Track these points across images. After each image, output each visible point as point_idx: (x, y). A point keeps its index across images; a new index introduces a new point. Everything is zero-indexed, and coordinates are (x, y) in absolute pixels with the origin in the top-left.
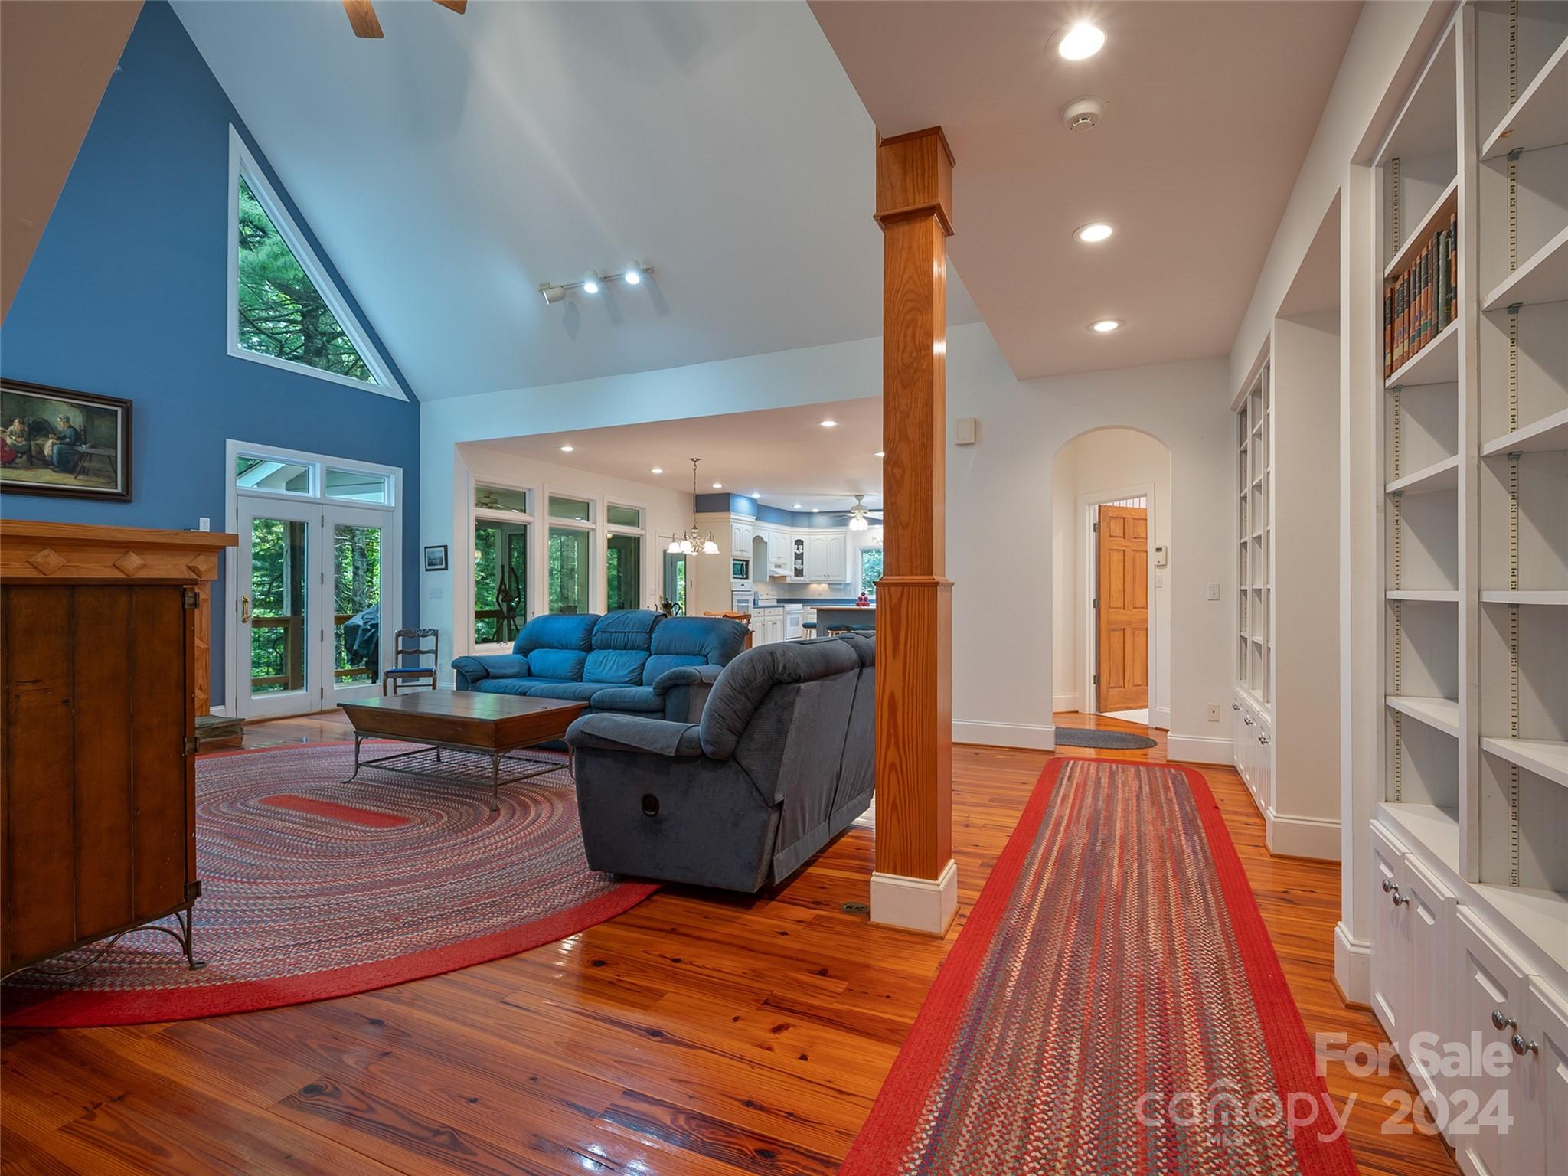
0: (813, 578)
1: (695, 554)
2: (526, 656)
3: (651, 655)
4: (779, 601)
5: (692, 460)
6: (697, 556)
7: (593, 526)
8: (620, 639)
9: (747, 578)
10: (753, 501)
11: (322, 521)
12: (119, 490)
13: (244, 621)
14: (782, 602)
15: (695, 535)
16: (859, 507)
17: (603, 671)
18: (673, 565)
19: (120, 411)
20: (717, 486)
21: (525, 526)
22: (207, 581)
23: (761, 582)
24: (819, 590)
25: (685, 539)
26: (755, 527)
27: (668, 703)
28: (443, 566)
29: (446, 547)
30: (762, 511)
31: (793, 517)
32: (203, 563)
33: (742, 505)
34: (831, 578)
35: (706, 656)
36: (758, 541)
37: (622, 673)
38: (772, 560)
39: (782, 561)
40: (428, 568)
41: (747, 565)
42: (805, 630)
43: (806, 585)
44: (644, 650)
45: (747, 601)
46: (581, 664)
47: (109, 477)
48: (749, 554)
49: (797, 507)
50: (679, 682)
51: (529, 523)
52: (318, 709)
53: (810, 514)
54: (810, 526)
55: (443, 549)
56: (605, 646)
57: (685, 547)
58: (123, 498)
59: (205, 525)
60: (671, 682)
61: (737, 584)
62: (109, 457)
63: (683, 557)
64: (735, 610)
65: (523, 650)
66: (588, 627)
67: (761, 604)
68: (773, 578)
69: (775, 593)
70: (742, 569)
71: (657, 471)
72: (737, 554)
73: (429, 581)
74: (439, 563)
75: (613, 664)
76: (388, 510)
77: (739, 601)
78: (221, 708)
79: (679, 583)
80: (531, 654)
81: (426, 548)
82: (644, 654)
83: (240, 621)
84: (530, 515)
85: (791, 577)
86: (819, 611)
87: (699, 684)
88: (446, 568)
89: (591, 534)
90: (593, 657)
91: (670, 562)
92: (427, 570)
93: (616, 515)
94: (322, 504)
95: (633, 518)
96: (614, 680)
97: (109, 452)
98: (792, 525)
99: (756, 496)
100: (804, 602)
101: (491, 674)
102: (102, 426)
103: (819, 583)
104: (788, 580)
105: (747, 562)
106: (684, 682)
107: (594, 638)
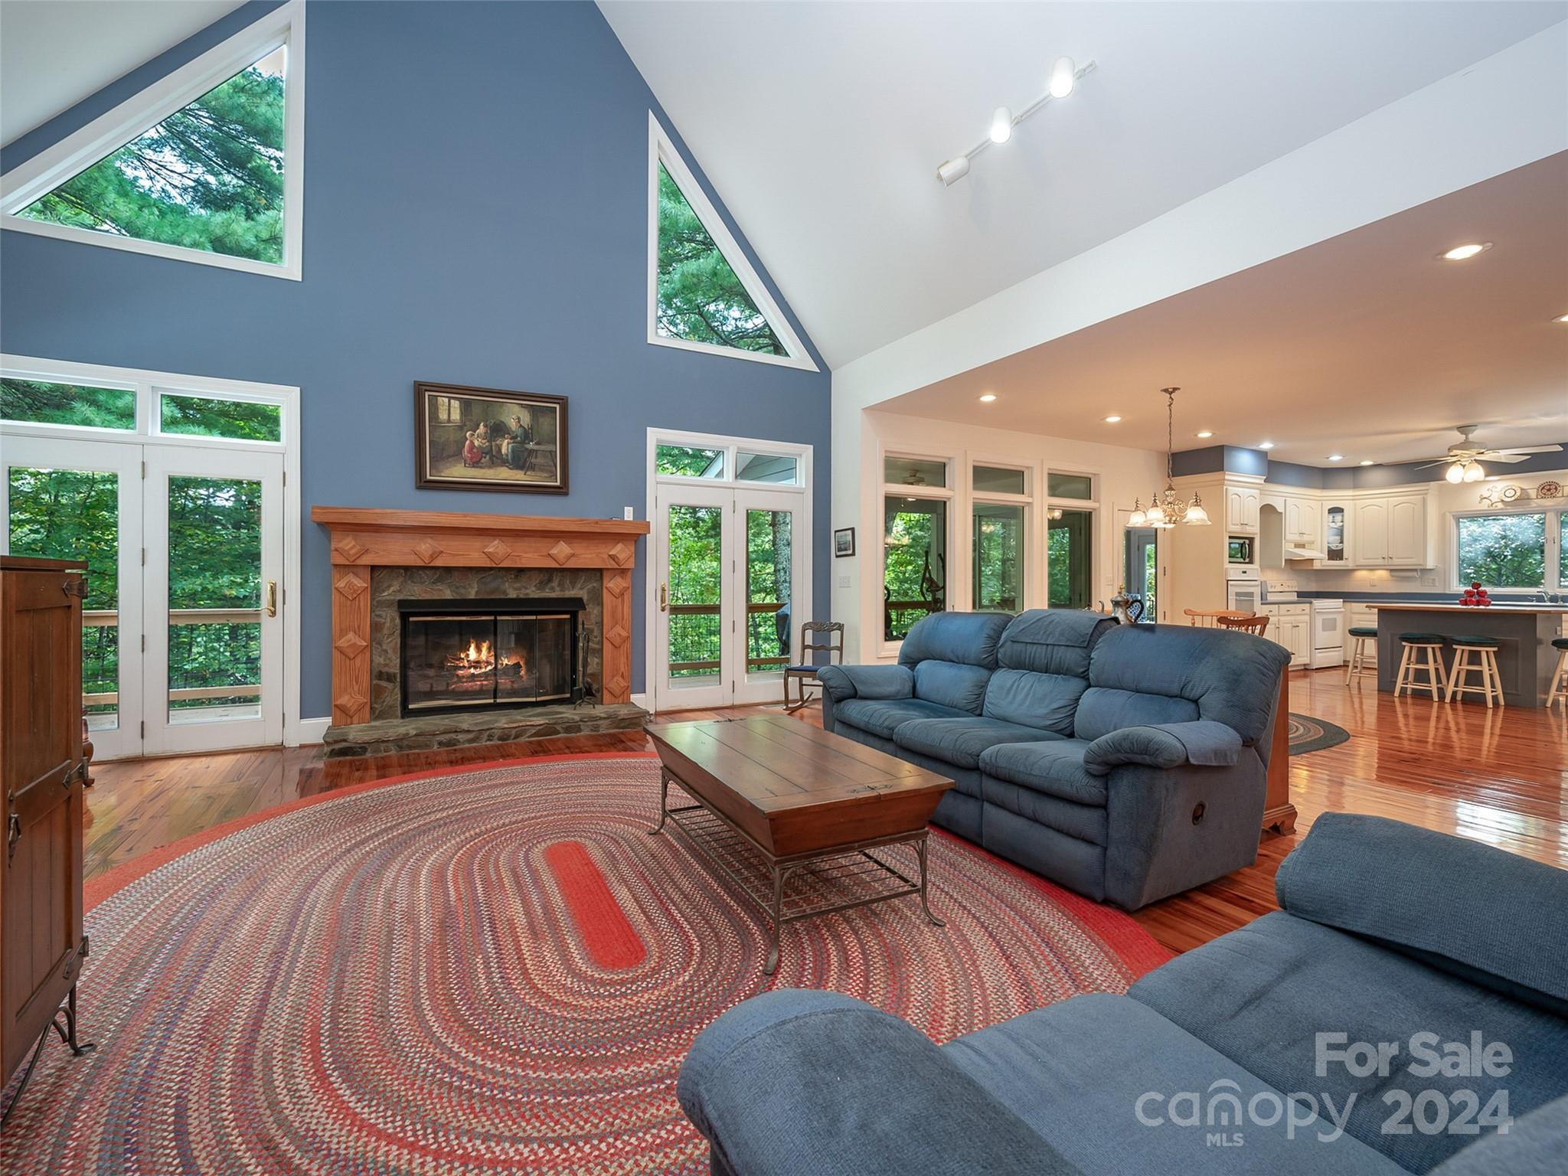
0: (1362, 562)
1: (1172, 526)
2: (912, 668)
3: (1089, 686)
4: (1300, 594)
5: (1166, 391)
6: (1174, 528)
7: (1029, 500)
8: (1040, 654)
9: (1251, 562)
10: (1262, 455)
11: (734, 506)
12: (558, 484)
13: (663, 610)
14: (1304, 596)
15: (1170, 499)
16: (1465, 445)
17: (1011, 703)
18: (1141, 549)
19: (558, 406)
20: (1205, 435)
21: (945, 503)
22: (629, 569)
23: (1271, 567)
24: (1370, 579)
25: (1155, 505)
26: (1262, 492)
27: (1112, 793)
28: (850, 552)
29: (853, 530)
30: (1274, 469)
31: (1324, 476)
32: (622, 552)
33: (1245, 460)
34: (1396, 561)
35: (1196, 702)
36: (1268, 511)
37: (1043, 711)
38: (1289, 537)
39: (1306, 538)
40: (839, 554)
41: (1251, 545)
42: (1354, 639)
43: (1349, 572)
44: (1077, 676)
45: (1251, 594)
46: (982, 687)
47: (551, 472)
48: (1254, 529)
49: (1336, 459)
50: (1138, 758)
51: (949, 499)
52: (729, 703)
53: (1357, 470)
54: (1355, 487)
55: (850, 532)
56: (1018, 665)
57: (1155, 518)
58: (562, 490)
59: (629, 514)
60: (1122, 757)
61: (1235, 571)
62: (551, 452)
63: (1152, 535)
64: (1232, 607)
65: (910, 660)
66: (991, 633)
67: (1271, 598)
68: (1290, 562)
69: (1294, 583)
70: (1243, 550)
71: (1113, 419)
72: (1236, 529)
73: (840, 567)
74: (847, 549)
75: (1027, 695)
76: (800, 492)
77: (1237, 594)
78: (642, 695)
79: (1148, 572)
80: (919, 666)
81: (836, 532)
82: (1076, 684)
83: (659, 608)
84: (950, 489)
85: (1321, 561)
86: (1381, 611)
87: (1180, 767)
88: (853, 554)
89: (1026, 509)
90: (1002, 678)
91: (1136, 542)
92: (837, 556)
93: (1059, 484)
94: (734, 489)
95: (1083, 486)
96: (1028, 721)
97: (549, 447)
98: (1324, 487)
99: (1266, 446)
100: (1348, 597)
101: (859, 693)
102: (545, 422)
103: (1372, 568)
104: (1317, 565)
105: (1251, 540)
106: (1148, 759)
107: (1001, 650)
